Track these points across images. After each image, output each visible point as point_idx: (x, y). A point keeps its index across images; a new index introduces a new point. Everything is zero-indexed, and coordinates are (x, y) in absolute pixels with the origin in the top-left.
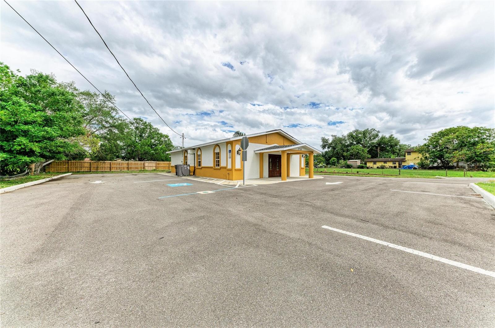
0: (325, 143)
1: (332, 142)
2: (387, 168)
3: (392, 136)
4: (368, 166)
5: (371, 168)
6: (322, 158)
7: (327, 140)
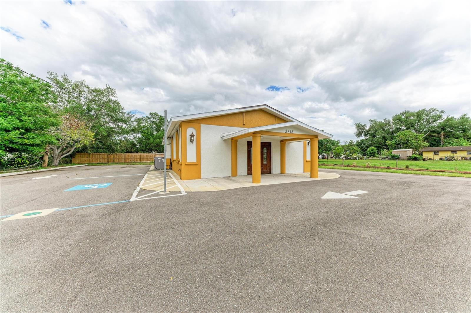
0: (361, 130)
1: (370, 128)
2: (457, 160)
3: (466, 117)
4: (424, 157)
5: (430, 159)
6: (356, 148)
7: (363, 126)
